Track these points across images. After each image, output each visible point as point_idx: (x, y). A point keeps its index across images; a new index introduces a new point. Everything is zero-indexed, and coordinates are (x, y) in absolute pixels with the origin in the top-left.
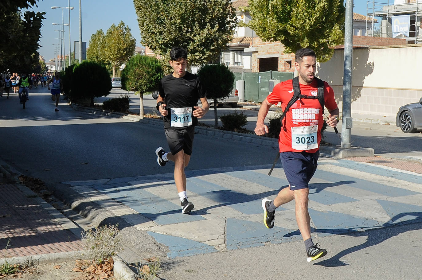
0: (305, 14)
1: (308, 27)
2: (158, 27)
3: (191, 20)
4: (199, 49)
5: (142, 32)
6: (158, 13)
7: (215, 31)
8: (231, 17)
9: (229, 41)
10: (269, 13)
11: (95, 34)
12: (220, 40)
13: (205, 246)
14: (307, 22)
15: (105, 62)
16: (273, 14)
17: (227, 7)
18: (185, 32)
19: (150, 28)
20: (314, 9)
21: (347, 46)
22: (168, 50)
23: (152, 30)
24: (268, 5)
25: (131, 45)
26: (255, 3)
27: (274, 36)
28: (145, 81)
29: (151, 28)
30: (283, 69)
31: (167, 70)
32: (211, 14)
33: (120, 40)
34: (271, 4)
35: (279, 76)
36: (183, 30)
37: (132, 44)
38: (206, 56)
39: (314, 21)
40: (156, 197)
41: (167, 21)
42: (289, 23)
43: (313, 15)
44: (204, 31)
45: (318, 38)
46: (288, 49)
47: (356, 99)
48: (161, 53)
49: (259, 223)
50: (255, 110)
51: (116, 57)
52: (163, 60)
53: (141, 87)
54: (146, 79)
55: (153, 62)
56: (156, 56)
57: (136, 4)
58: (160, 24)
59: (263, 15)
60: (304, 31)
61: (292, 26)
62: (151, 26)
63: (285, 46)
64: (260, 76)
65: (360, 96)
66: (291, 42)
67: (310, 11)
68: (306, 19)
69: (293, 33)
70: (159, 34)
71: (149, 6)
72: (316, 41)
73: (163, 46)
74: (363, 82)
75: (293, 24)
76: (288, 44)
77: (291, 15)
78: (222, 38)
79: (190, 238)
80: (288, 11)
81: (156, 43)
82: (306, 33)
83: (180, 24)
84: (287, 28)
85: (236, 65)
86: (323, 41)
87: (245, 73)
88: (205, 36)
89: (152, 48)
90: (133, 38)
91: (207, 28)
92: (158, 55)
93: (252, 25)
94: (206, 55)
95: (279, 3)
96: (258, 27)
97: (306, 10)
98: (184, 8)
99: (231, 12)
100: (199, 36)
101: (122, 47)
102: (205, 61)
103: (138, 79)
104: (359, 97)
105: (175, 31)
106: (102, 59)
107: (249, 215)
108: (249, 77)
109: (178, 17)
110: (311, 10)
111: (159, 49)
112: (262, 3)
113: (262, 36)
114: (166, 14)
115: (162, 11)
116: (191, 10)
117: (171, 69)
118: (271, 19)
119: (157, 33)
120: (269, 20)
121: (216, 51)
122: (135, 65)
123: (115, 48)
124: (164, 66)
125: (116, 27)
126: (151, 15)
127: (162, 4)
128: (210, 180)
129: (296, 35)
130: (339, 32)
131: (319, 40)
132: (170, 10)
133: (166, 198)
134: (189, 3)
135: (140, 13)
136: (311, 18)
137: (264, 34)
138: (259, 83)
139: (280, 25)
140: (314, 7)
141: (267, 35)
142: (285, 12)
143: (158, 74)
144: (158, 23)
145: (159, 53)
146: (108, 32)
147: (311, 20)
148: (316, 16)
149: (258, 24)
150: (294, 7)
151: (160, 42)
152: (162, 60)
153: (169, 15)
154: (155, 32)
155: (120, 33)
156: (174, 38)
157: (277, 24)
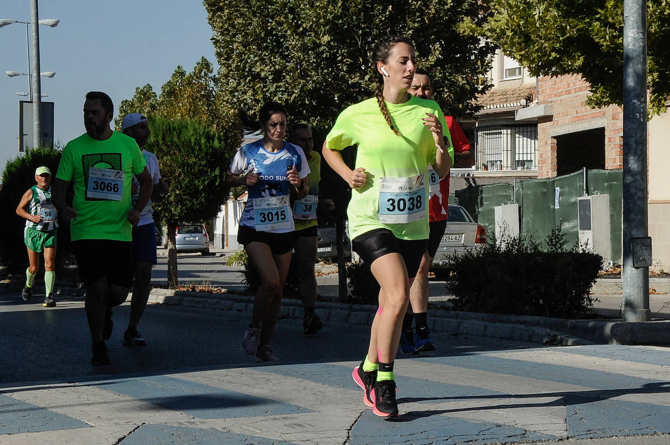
2: (270, 60)
6: (268, 18)
7: (433, 63)
11: (130, 99)
12: (446, 90)
19: (246, 62)
21: (630, 39)
23: (253, 69)
25: (229, 127)
30: (618, 160)
33: (199, 112)
35: (606, 184)
36: (339, 64)
41: (293, 42)
42: (598, 16)
46: (599, 95)
53: (168, 208)
54: (181, 185)
55: (200, 138)
58: (275, 50)
63: (592, 87)
64: (558, 188)
66: (609, 71)
69: (609, 43)
70: (273, 78)
83: (331, 48)
84: (593, 31)
85: (519, 169)
96: (509, 33)
105: (316, 70)
108: (529, 192)
109: (325, 26)
114: (290, 21)
115: (279, 12)
118: (542, 7)
120: (537, 13)
125: (187, 74)
126: (250, 24)
128: (194, 377)
135: (219, 20)
138: (556, 208)
139: (569, 23)
143: (213, 170)
146: (164, 92)
149: (507, 24)
153: (300, 22)
154: (263, 74)
155: (198, 92)
156: (315, 89)
157: (561, 22)
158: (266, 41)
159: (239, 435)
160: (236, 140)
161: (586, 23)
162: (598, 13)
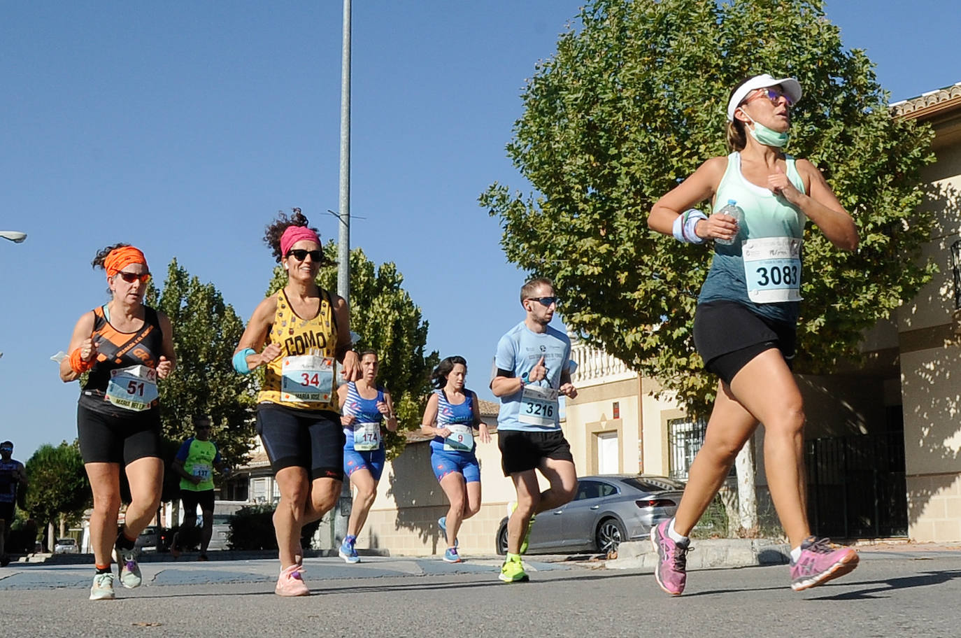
3: (179, 412)
28: (57, 492)
32: (214, 400)
54: (59, 488)
78: (235, 443)
103: (46, 488)
116: (178, 394)
122: (41, 463)
130: (411, 404)
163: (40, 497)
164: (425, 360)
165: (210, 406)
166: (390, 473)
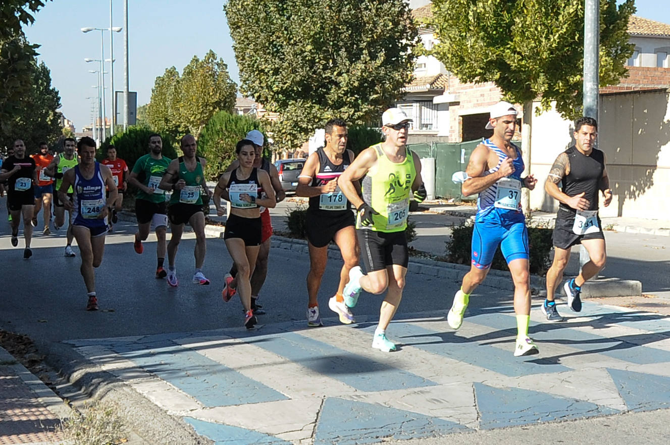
0: (539, 28)
1: (545, 53)
2: (272, 61)
3: (333, 45)
4: (348, 100)
5: (241, 71)
6: (271, 34)
7: (379, 65)
8: (410, 38)
9: (404, 81)
10: (470, 28)
11: (161, 76)
12: (388, 82)
13: (277, 441)
14: (543, 44)
15: (180, 129)
16: (478, 31)
17: (402, 19)
18: (321, 67)
19: (256, 62)
20: (557, 20)
21: (588, 89)
22: (290, 103)
23: (260, 67)
24: (468, 13)
25: (227, 95)
26: (443, 10)
27: (481, 71)
29: (258, 61)
31: (287, 141)
32: (370, 32)
33: (207, 86)
34: (473, 11)
36: (317, 64)
37: (230, 93)
38: (362, 114)
39: (557, 41)
40: (214, 363)
41: (287, 49)
42: (509, 46)
43: (554, 31)
44: (358, 65)
45: (566, 74)
46: (507, 97)
47: (644, 191)
48: (277, 108)
49: (381, 405)
50: (451, 214)
51: (199, 119)
52: (281, 123)
56: (269, 115)
57: (230, 17)
58: (275, 54)
59: (460, 32)
60: (538, 62)
61: (514, 52)
62: (259, 58)
63: (502, 91)
64: (464, 150)
65: (652, 184)
66: (515, 82)
67: (548, 23)
68: (541, 38)
69: (516, 65)
70: (273, 73)
71: (254, 21)
72: (562, 80)
73: (280, 96)
74: (658, 158)
75: (515, 48)
76: (509, 86)
77: (511, 31)
78: (392, 78)
79: (254, 428)
80: (506, 24)
81: (267, 90)
82: (542, 64)
83: (312, 53)
84: (506, 56)
85: (424, 129)
86: (575, 80)
87: (436, 144)
88: (359, 74)
89: (261, 99)
90: (232, 81)
91: (362, 59)
92: (271, 113)
93: (439, 51)
94: (362, 112)
95: (488, 9)
96: (450, 56)
97: (541, 21)
98: (319, 22)
99: (410, 28)
100: (348, 75)
101: (210, 99)
102: (359, 123)
103: (223, 159)
104: (649, 187)
105: (302, 68)
106: (174, 122)
107: (366, 393)
108: (443, 151)
109: (308, 39)
110: (551, 20)
111: (273, 101)
112: (456, 10)
113: (457, 74)
114: (285, 36)
115: (279, 30)
116: (332, 27)
117: (295, 139)
118: (473, 40)
119: (269, 71)
120: (470, 42)
121: (380, 103)
122: (218, 133)
123: (197, 100)
124: (283, 133)
125: (200, 61)
126: (259, 37)
127: (277, 16)
128: (319, 336)
129: (524, 69)
130: (606, 60)
131: (568, 78)
132: (293, 28)
133: (231, 366)
134: (328, 14)
135: (237, 34)
136: (551, 36)
137: (461, 69)
138: (462, 162)
139: (491, 51)
140: (557, 14)
141: (467, 71)
142: (501, 27)
144: (271, 52)
145: (273, 110)
146: (185, 72)
147: (552, 40)
148: (561, 31)
149: (449, 50)
150: (518, 16)
151: (275, 89)
152: (279, 122)
153: (291, 36)
154: (266, 70)
155: (207, 72)
156: (301, 80)
157: (486, 50)
158: (268, 49)
159: (399, 410)
160: (232, 103)
161: (501, 51)
162: (509, 44)
163: (218, 168)
164: (618, 9)
165: (364, 38)
166: (570, 125)
